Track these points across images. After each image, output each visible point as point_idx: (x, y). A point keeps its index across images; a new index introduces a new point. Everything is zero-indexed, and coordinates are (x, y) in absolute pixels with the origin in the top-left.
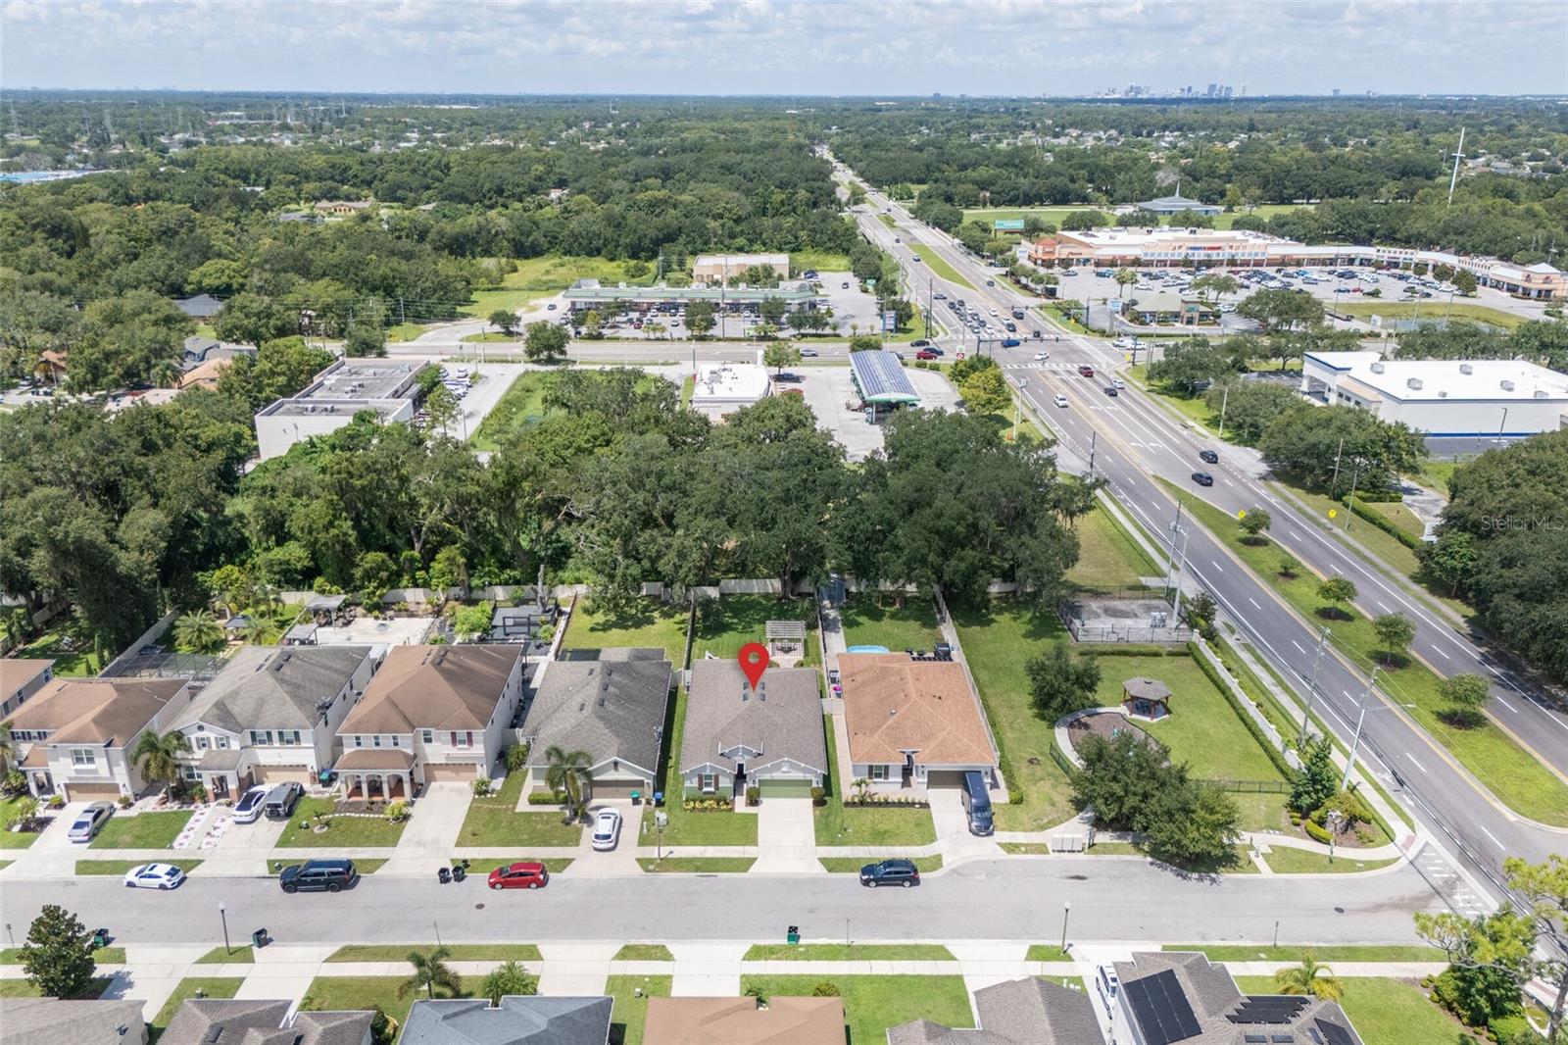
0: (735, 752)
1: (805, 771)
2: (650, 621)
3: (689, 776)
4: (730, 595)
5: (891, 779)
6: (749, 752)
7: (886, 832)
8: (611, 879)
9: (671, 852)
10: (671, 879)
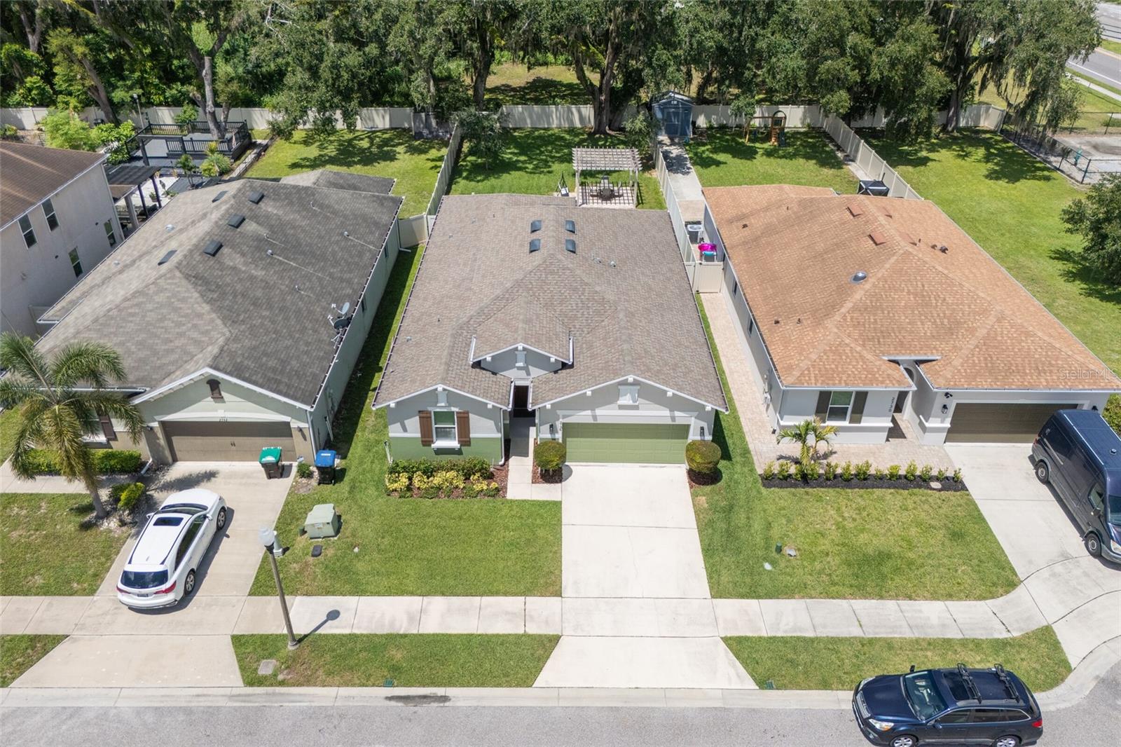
0: (506, 360)
1: (675, 404)
2: (391, 157)
3: (399, 413)
4: (515, 129)
5: (866, 422)
6: (541, 361)
7: (883, 557)
8: (139, 712)
9: (333, 615)
10: (315, 713)
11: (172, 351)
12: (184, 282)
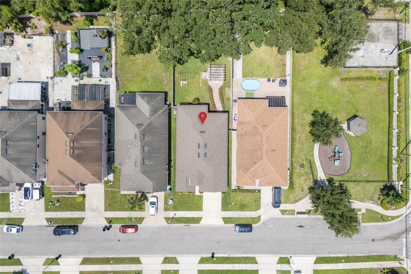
8: (157, 227)
9: (175, 214)
10: (176, 227)
11: (144, 186)
12: (143, 175)
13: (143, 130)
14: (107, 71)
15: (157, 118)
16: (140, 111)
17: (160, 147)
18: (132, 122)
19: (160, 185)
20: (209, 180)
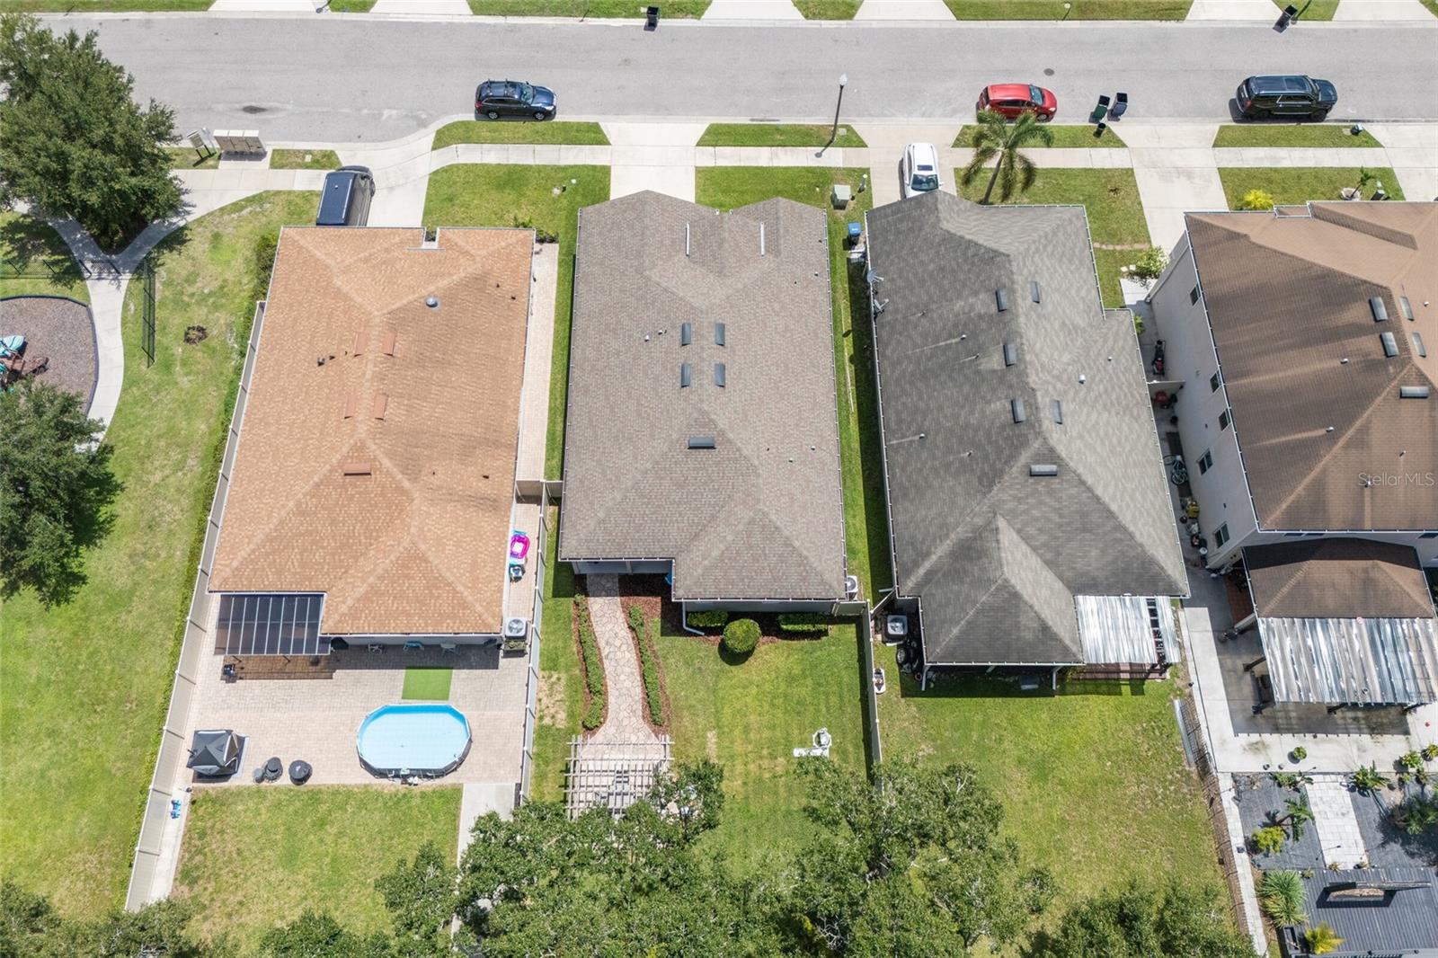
8: (893, 115)
9: (818, 156)
13: (1023, 443)
14: (1268, 815)
15: (951, 520)
16: (1049, 556)
17: (920, 384)
18: (1089, 489)
19: (903, 226)
20: (667, 242)
